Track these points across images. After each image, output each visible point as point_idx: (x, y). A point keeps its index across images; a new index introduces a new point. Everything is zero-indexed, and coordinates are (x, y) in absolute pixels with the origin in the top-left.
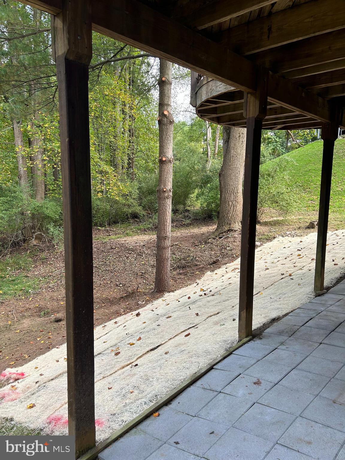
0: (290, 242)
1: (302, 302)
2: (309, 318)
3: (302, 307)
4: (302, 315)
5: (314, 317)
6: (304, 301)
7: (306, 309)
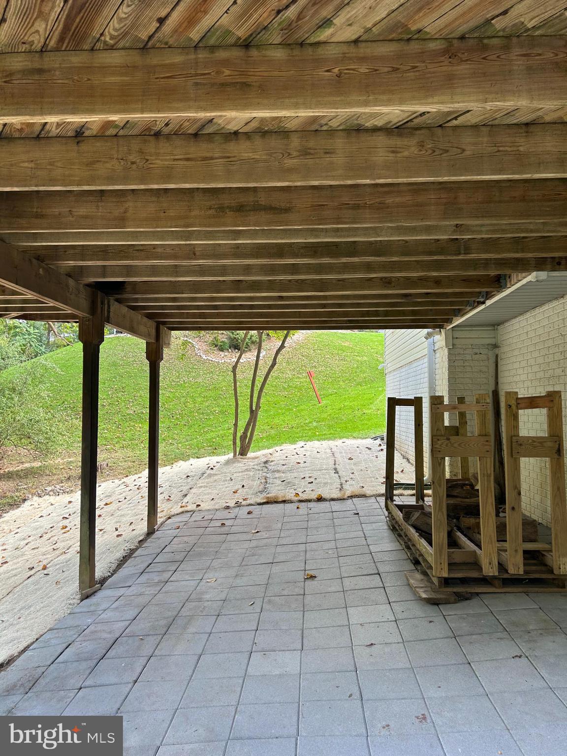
0: (52, 505)
1: (57, 616)
2: (65, 645)
3: (56, 627)
4: (53, 642)
5: (73, 642)
6: (61, 614)
7: (61, 629)
